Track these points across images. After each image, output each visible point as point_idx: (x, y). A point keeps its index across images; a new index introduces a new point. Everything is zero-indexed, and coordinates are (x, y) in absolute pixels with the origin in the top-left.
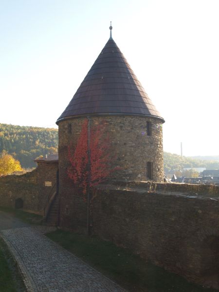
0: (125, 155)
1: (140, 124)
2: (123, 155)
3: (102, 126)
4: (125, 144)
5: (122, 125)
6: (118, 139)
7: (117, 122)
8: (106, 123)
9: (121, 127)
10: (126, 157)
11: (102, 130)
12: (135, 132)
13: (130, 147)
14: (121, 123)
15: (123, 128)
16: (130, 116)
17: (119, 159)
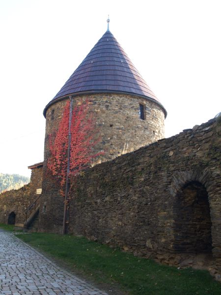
0: (111, 139)
1: (131, 104)
2: (109, 138)
3: (85, 106)
4: (111, 126)
5: (108, 104)
6: (104, 120)
7: (102, 101)
8: (89, 103)
9: (107, 107)
10: (112, 141)
11: (85, 110)
12: (124, 113)
13: (117, 129)
14: (106, 102)
15: (110, 108)
16: (118, 94)
17: (104, 143)
